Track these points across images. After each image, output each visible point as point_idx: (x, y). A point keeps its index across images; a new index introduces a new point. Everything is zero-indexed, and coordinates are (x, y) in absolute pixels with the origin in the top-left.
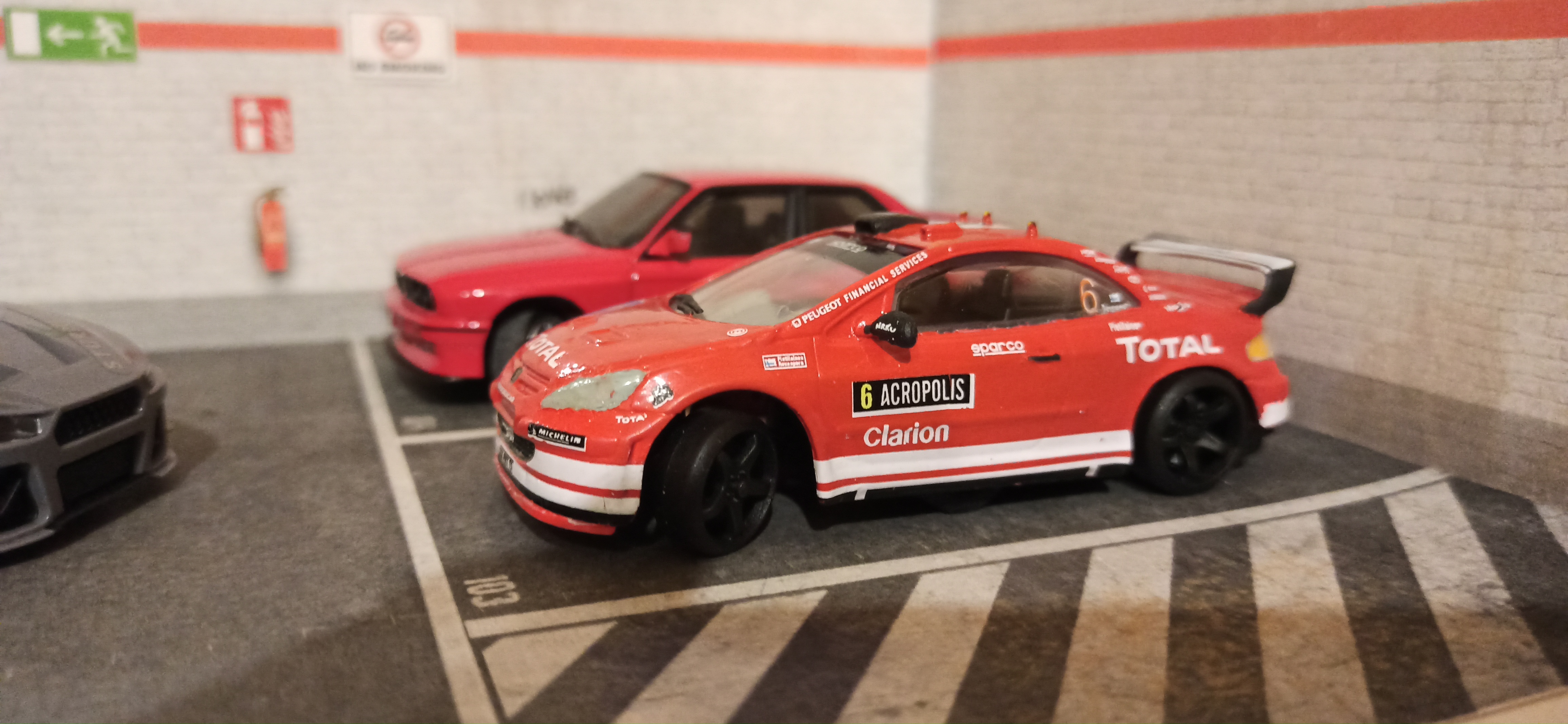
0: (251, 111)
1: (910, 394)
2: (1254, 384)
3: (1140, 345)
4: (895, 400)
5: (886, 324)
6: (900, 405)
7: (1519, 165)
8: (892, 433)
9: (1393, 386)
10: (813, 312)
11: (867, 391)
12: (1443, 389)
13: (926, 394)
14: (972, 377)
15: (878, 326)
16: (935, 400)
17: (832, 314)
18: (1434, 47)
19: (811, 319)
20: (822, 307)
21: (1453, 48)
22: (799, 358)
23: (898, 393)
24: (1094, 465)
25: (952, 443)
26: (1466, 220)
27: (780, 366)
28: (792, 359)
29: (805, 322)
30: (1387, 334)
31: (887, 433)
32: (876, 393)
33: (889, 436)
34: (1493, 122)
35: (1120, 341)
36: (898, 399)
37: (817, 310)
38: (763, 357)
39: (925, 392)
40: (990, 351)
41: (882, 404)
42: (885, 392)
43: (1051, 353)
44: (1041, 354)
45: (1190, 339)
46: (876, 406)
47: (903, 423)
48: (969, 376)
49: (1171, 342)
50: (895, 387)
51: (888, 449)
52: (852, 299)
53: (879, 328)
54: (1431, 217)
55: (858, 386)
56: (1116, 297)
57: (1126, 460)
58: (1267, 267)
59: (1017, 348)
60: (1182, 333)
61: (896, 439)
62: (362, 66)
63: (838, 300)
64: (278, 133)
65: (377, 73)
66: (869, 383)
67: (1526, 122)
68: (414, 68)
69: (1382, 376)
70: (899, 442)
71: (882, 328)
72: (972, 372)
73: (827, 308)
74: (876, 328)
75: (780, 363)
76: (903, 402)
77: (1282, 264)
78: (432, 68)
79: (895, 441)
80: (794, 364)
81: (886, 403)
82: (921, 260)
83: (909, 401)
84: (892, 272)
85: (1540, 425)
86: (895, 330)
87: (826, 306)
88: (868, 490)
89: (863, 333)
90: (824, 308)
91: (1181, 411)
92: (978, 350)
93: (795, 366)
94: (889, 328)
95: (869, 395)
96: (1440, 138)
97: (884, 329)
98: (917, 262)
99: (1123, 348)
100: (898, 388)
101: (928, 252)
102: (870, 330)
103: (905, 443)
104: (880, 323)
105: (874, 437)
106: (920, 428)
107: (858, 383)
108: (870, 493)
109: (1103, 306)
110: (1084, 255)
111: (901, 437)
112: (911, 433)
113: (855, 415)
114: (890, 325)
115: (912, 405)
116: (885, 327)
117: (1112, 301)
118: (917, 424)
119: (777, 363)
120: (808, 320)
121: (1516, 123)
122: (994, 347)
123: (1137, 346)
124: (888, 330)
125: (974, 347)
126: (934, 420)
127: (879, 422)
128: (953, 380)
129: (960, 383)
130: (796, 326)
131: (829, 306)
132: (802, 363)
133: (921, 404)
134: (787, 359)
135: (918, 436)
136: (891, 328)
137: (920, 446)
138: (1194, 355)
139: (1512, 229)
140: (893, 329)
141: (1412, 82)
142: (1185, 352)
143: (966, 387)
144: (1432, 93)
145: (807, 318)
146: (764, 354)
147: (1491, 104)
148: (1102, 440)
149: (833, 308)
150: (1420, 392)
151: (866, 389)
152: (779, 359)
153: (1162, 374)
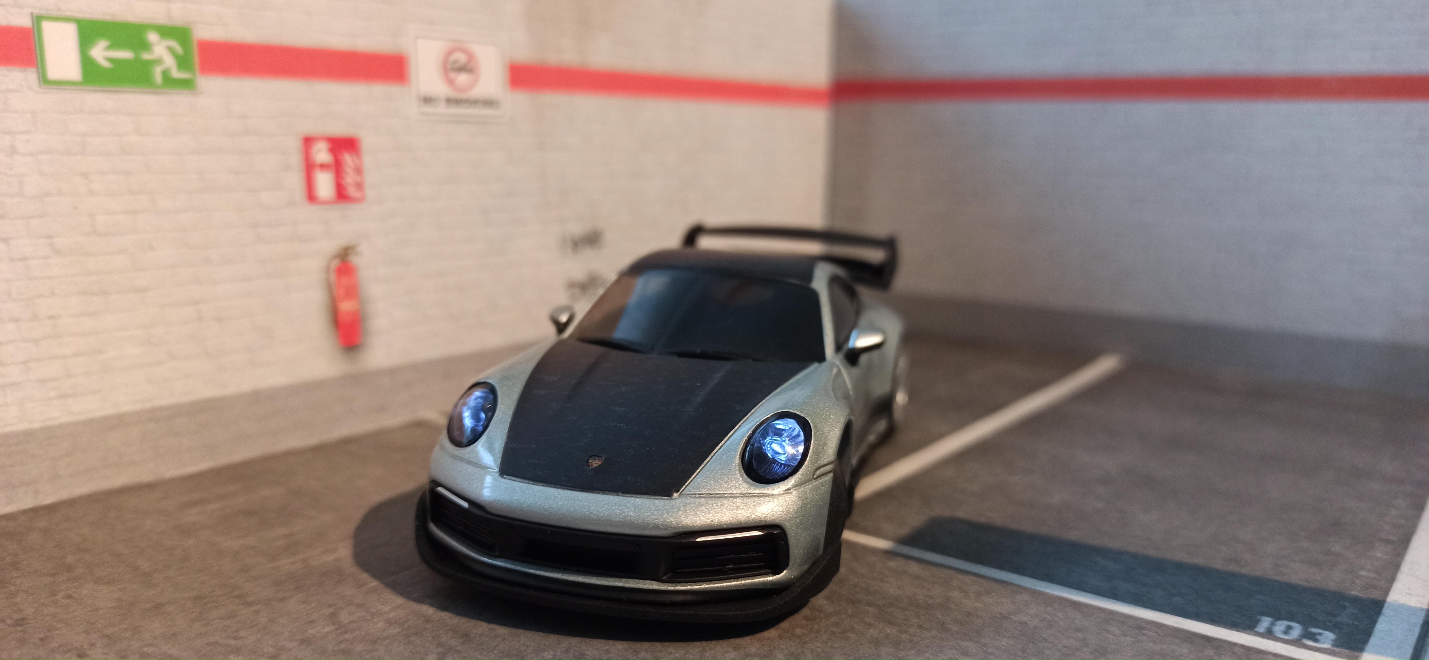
0: (322, 154)
62: (428, 100)
64: (349, 179)
65: (442, 108)
68: (474, 102)
78: (489, 103)
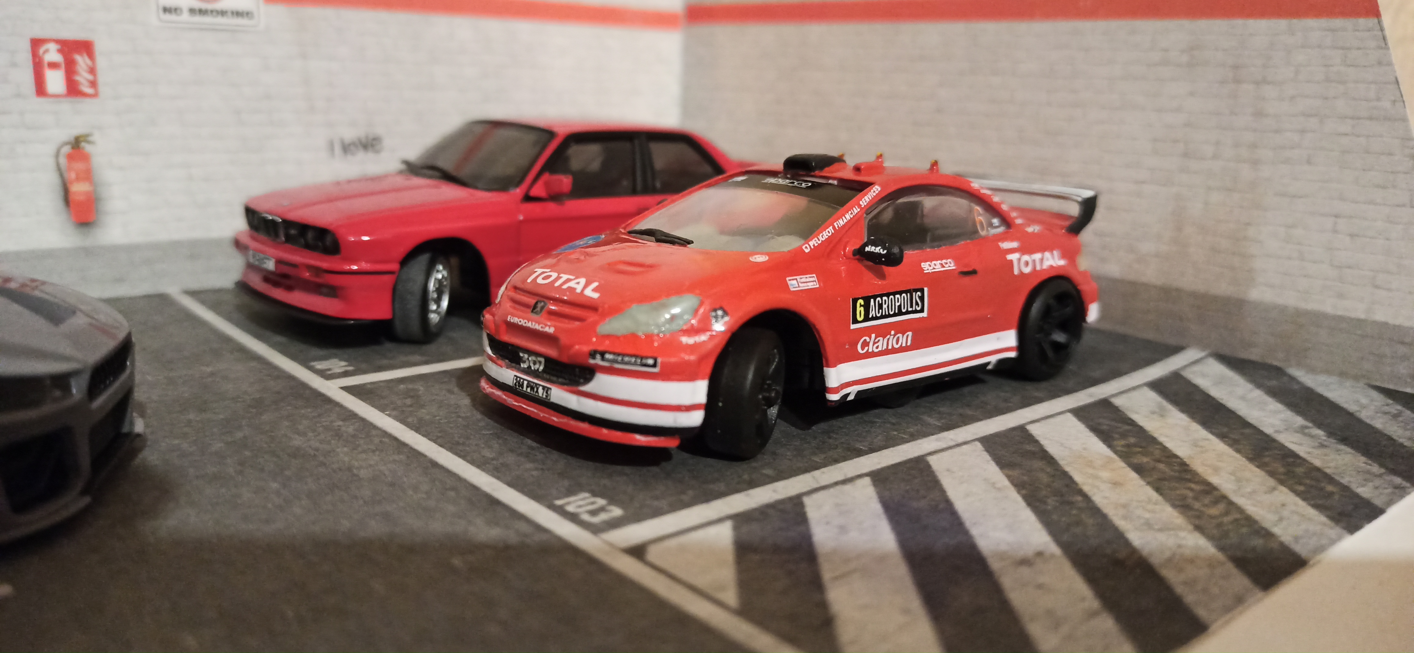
1: (888, 306)
2: (1085, 288)
3: (1021, 260)
4: (879, 313)
5: (876, 246)
6: (882, 317)
7: (1259, 114)
8: (876, 341)
9: (1155, 287)
10: (816, 239)
11: (861, 306)
12: (1200, 287)
13: (898, 306)
14: (926, 289)
15: (867, 249)
16: (904, 311)
17: (829, 240)
18: (1186, 24)
19: (816, 245)
20: (822, 234)
21: (1203, 24)
22: (812, 279)
23: (880, 306)
24: (993, 359)
25: (915, 346)
26: (1215, 157)
27: (801, 287)
28: (808, 280)
29: (812, 247)
30: (1147, 247)
31: (873, 340)
32: (867, 307)
33: (874, 343)
34: (1237, 81)
35: (1010, 257)
36: (881, 311)
37: (819, 237)
38: (788, 279)
39: (897, 304)
40: (934, 269)
41: (870, 316)
42: (872, 306)
43: (970, 269)
44: (966, 270)
45: (1047, 254)
46: (867, 319)
47: (882, 332)
48: (923, 289)
49: (1037, 256)
50: (879, 301)
51: (873, 355)
52: (840, 226)
53: (869, 250)
54: (1186, 155)
55: (855, 301)
56: (996, 221)
57: (1013, 354)
58: (1080, 196)
59: (950, 265)
60: (1042, 249)
61: (878, 346)
62: (169, 10)
63: (831, 228)
64: (83, 77)
65: (182, 17)
66: (862, 298)
67: (1265, 81)
68: (222, 13)
69: (1144, 279)
70: (880, 349)
71: (871, 251)
72: (925, 287)
73: (825, 235)
74: (866, 251)
75: (800, 284)
76: (884, 314)
77: (1089, 194)
78: (240, 13)
79: (877, 347)
80: (809, 284)
81: (873, 315)
82: (877, 192)
83: (887, 313)
84: (861, 203)
85: (1283, 309)
86: (885, 251)
87: (824, 233)
88: (859, 391)
89: (852, 256)
90: (823, 235)
91: (1047, 312)
92: (927, 267)
93: (811, 285)
94: (880, 250)
95: (862, 309)
96: (1192, 94)
97: (874, 251)
98: (875, 194)
99: (1011, 261)
100: (880, 302)
101: (879, 185)
102: (860, 253)
103: (883, 349)
104: (870, 246)
105: (866, 344)
106: (895, 335)
107: (855, 298)
108: (859, 393)
109: (989, 229)
110: (973, 187)
111: (882, 344)
112: (888, 339)
113: (853, 327)
114: (880, 247)
115: (889, 316)
116: (875, 250)
117: (993, 225)
118: (893, 332)
119: (798, 284)
120: (814, 245)
121: (1257, 83)
122: (935, 265)
123: (1019, 260)
124: (879, 252)
125: (923, 265)
126: (901, 328)
127: (868, 331)
128: (914, 293)
129: (918, 295)
130: (807, 251)
131: (826, 233)
132: (815, 284)
133: (895, 315)
134: (804, 280)
135: (893, 343)
136: (881, 250)
137: (894, 351)
138: (1052, 267)
139: (1255, 163)
140: (883, 251)
141: (1166, 50)
142: (1046, 264)
143: (922, 298)
144: (1185, 59)
145: (813, 244)
146: (788, 277)
147: (1236, 67)
148: (998, 339)
149: (829, 235)
150: (1178, 290)
151: (860, 304)
152: (798, 280)
153: (1035, 282)
